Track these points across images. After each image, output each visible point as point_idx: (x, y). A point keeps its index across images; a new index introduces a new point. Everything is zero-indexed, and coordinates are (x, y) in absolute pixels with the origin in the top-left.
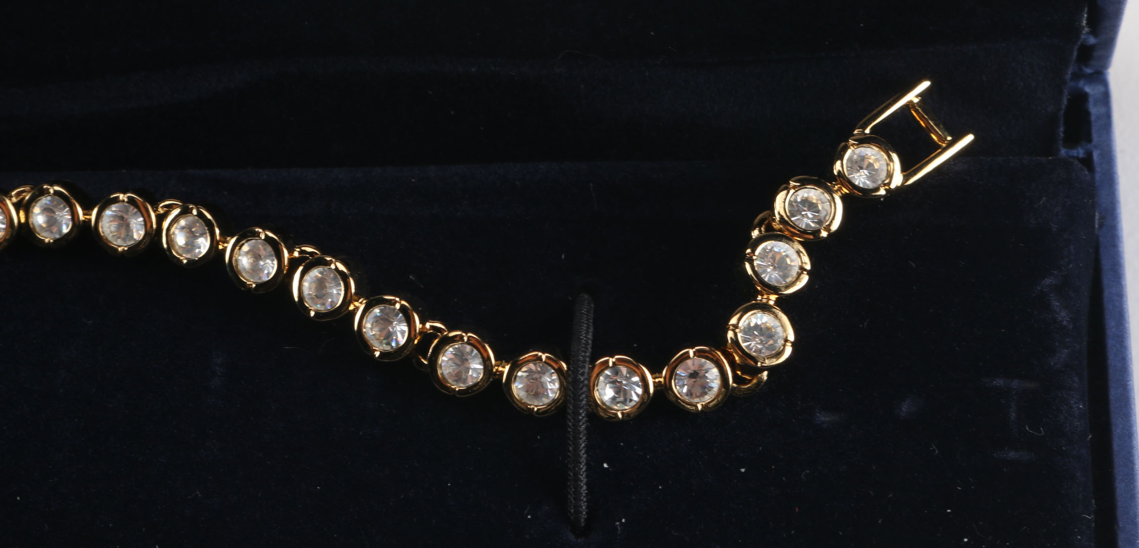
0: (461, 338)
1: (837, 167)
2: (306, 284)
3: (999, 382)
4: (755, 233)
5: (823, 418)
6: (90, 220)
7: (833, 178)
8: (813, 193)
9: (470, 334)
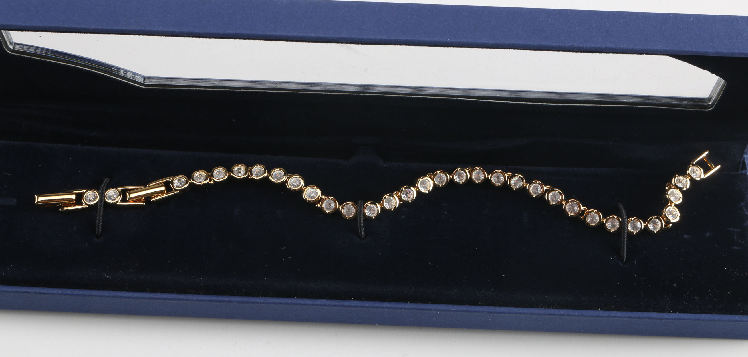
0: (594, 211)
1: (688, 172)
2: (549, 196)
3: (731, 229)
4: (667, 188)
5: (686, 236)
6: (489, 177)
7: (687, 174)
8: (681, 178)
9: (596, 210)
